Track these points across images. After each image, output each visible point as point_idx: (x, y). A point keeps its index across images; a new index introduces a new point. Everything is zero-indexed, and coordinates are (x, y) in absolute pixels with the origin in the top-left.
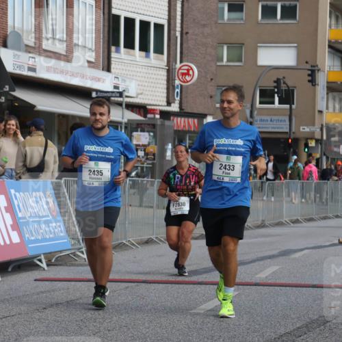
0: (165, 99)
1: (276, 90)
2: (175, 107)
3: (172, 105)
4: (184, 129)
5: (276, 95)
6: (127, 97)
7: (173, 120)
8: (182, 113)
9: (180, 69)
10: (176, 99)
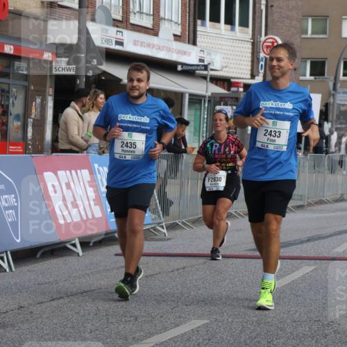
0: (249, 72)
2: (259, 80)
3: (256, 78)
6: (212, 70)
9: (265, 42)
10: (260, 71)
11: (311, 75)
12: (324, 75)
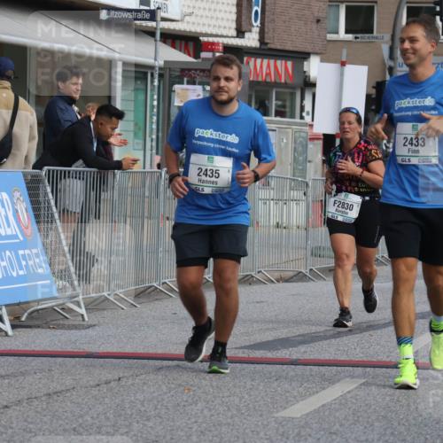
0: (234, 25)
1: (438, 9)
2: (251, 40)
3: (247, 35)
4: (268, 80)
5: (438, 18)
6: (164, 19)
7: (248, 63)
8: (264, 51)
10: (254, 24)
11: (347, 32)
12: (372, 32)
